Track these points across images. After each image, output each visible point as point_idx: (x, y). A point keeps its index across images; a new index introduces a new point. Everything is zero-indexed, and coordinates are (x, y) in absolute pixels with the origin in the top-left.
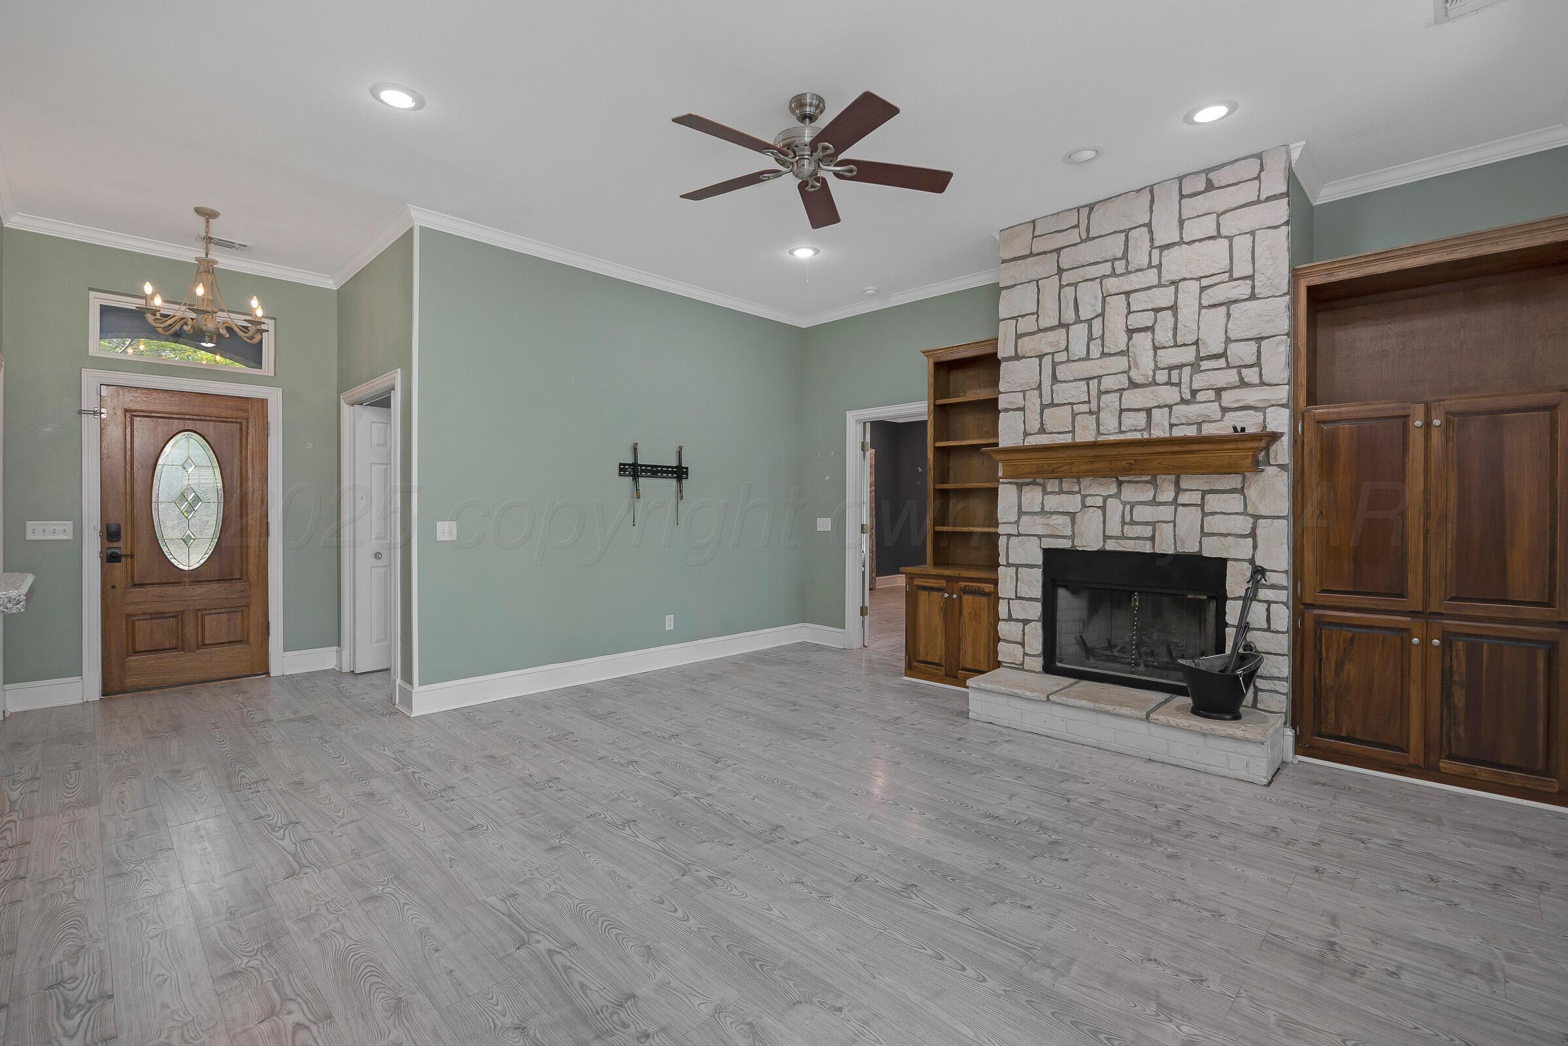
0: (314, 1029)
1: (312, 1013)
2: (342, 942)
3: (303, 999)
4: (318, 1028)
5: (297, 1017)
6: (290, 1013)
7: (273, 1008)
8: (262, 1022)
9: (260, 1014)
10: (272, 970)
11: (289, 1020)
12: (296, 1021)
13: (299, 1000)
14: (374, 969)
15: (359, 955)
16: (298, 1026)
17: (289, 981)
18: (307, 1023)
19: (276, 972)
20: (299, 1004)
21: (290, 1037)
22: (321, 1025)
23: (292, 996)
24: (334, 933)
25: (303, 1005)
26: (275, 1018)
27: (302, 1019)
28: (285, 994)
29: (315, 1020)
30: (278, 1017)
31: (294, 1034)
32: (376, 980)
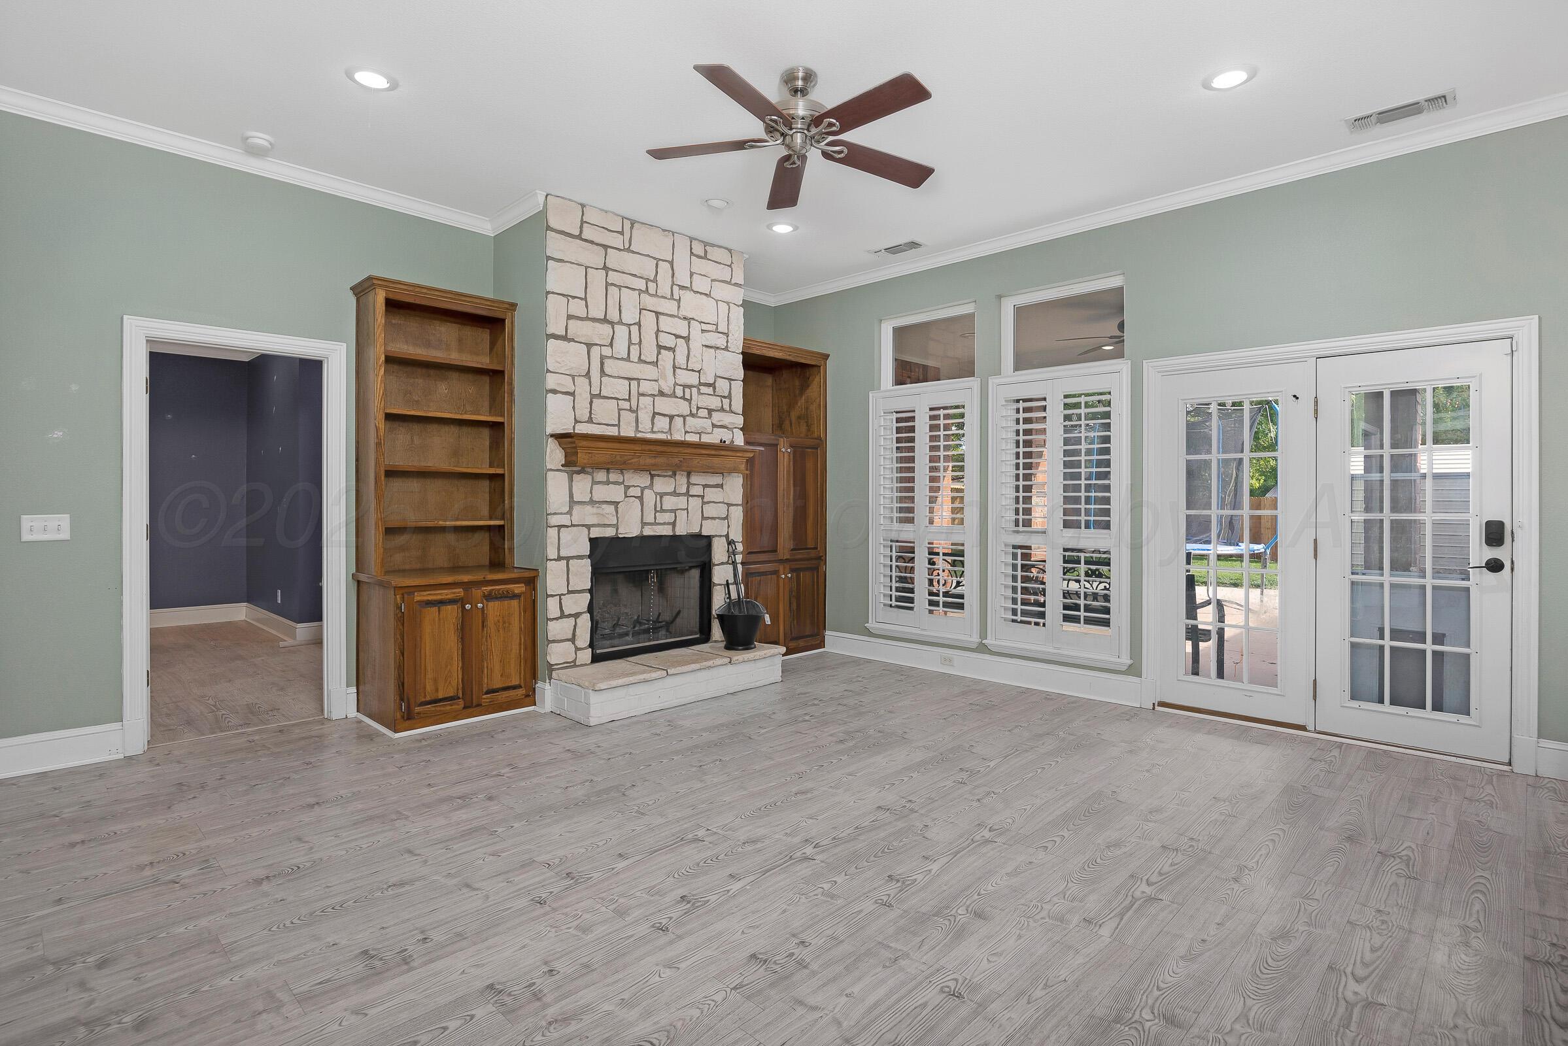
0: (1349, 970)
1: (1340, 979)
2: (1255, 1008)
3: (1337, 993)
4: (1345, 968)
5: (1353, 986)
6: (1356, 993)
7: (1365, 1007)
8: (1382, 1005)
9: (1379, 1011)
10: (1339, 1039)
11: (1361, 989)
12: (1357, 984)
13: (1340, 995)
14: (1262, 967)
15: (1258, 986)
16: (1358, 980)
17: (1334, 1015)
18: (1350, 977)
19: (1337, 1034)
20: (1343, 993)
21: (1370, 980)
22: (1342, 968)
23: (1343, 1003)
24: (1251, 1022)
25: (1341, 989)
26: (1370, 999)
27: (1351, 982)
28: (1347, 1009)
29: (1343, 973)
30: (1367, 998)
31: (1366, 978)
32: (1270, 961)
